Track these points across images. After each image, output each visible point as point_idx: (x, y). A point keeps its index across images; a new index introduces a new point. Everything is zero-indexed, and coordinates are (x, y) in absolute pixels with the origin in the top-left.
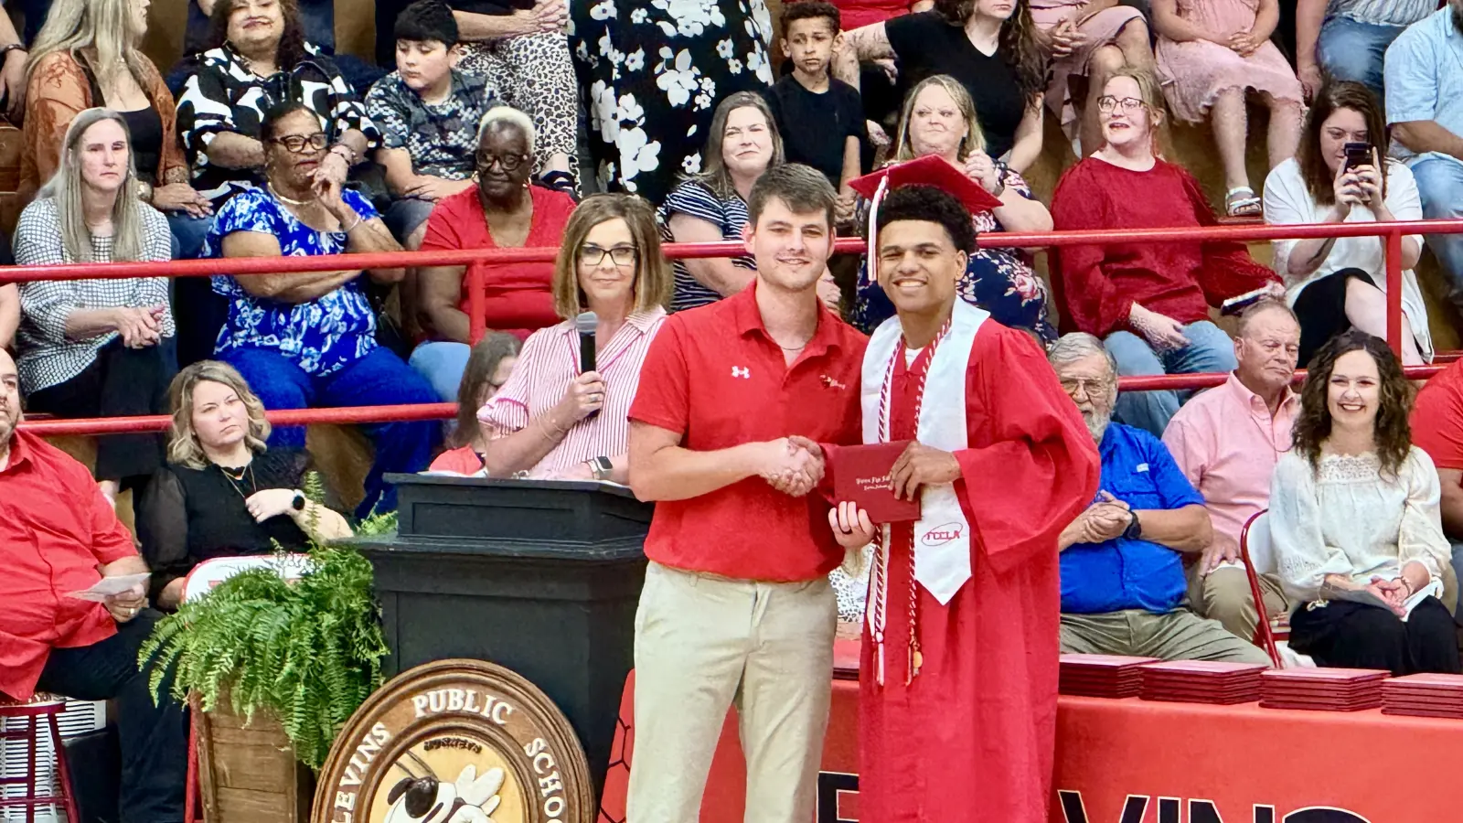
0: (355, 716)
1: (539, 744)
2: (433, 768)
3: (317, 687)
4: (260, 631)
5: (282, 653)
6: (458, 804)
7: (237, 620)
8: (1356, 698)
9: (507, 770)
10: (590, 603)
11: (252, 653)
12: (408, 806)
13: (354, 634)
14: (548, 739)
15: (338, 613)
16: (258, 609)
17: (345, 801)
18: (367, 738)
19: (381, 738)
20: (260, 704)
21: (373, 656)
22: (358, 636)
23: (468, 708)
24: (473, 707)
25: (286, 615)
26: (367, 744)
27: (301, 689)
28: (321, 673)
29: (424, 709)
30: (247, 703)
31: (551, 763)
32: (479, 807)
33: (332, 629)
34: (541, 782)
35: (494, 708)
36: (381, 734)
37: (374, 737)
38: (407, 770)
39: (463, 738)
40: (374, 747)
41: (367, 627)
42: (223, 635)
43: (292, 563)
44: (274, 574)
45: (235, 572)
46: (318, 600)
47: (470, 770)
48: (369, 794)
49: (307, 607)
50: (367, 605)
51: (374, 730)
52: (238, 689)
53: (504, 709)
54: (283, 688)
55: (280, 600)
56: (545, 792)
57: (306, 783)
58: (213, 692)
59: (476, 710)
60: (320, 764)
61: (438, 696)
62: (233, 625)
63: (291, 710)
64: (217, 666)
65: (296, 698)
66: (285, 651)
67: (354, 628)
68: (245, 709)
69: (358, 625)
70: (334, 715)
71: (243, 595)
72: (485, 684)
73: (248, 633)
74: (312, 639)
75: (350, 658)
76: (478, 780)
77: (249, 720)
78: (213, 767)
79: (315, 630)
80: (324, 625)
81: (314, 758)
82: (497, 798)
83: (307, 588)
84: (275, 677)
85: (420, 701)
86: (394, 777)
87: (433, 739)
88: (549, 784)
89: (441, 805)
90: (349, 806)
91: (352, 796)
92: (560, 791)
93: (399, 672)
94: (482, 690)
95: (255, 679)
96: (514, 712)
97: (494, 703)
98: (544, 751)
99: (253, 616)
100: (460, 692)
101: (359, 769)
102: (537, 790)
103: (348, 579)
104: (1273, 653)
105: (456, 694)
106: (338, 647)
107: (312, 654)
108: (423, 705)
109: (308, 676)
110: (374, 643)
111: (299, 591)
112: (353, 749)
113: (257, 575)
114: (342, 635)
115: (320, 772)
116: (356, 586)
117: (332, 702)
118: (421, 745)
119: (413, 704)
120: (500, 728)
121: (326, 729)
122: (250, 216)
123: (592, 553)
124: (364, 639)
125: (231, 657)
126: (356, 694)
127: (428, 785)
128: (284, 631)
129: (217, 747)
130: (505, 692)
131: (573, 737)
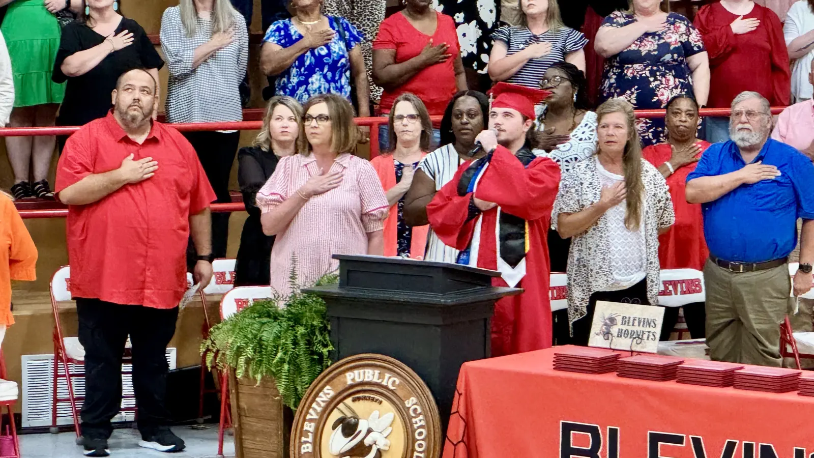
1: (413, 400)
2: (356, 411)
3: (294, 365)
4: (265, 335)
6: (369, 431)
7: (253, 329)
9: (396, 414)
10: (441, 326)
11: (261, 346)
12: (343, 431)
14: (418, 398)
15: (306, 327)
16: (264, 324)
17: (309, 427)
18: (321, 394)
19: (329, 394)
21: (325, 350)
22: (316, 339)
23: (375, 380)
24: (378, 379)
25: (279, 326)
26: (321, 397)
27: (286, 367)
28: (297, 358)
29: (353, 380)
30: (258, 373)
31: (419, 411)
32: (381, 433)
33: (303, 335)
34: (414, 420)
35: (389, 380)
36: (328, 393)
37: (325, 394)
38: (343, 413)
39: (372, 396)
40: (325, 399)
41: (321, 334)
42: (246, 336)
44: (272, 304)
46: (296, 320)
47: (376, 413)
48: (322, 424)
49: (290, 323)
50: (322, 323)
51: (325, 390)
52: (253, 366)
53: (394, 382)
54: (276, 366)
55: (276, 319)
56: (416, 426)
57: (288, 416)
58: (243, 368)
59: (379, 381)
61: (359, 373)
62: (252, 332)
63: (281, 378)
64: (244, 354)
65: (283, 371)
66: (278, 346)
67: (314, 334)
68: (256, 376)
69: (317, 333)
70: (304, 380)
71: (256, 316)
72: (385, 368)
73: (259, 336)
74: (292, 340)
75: (312, 351)
76: (381, 418)
77: (258, 384)
78: (238, 407)
79: (294, 336)
80: (299, 333)
81: (292, 403)
82: (390, 429)
83: (289, 312)
84: (273, 360)
85: (350, 375)
86: (335, 415)
87: (357, 396)
88: (418, 421)
89: (360, 432)
90: (312, 430)
91: (313, 424)
92: (424, 426)
93: (339, 360)
94: (383, 370)
95: (261, 361)
96: (400, 383)
97: (390, 378)
98: (416, 404)
99: (261, 326)
100: (371, 371)
101: (317, 410)
103: (311, 309)
105: (369, 372)
106: (306, 344)
107: (293, 348)
108: (352, 377)
109: (290, 360)
110: (325, 343)
111: (285, 314)
112: (314, 400)
114: (308, 338)
115: (296, 411)
116: (316, 312)
117: (303, 374)
118: (350, 399)
119: (345, 377)
120: (391, 390)
124: (320, 341)
125: (252, 349)
126: (315, 370)
127: (353, 420)
128: (277, 335)
129: (241, 395)
130: (395, 372)
131: (431, 398)
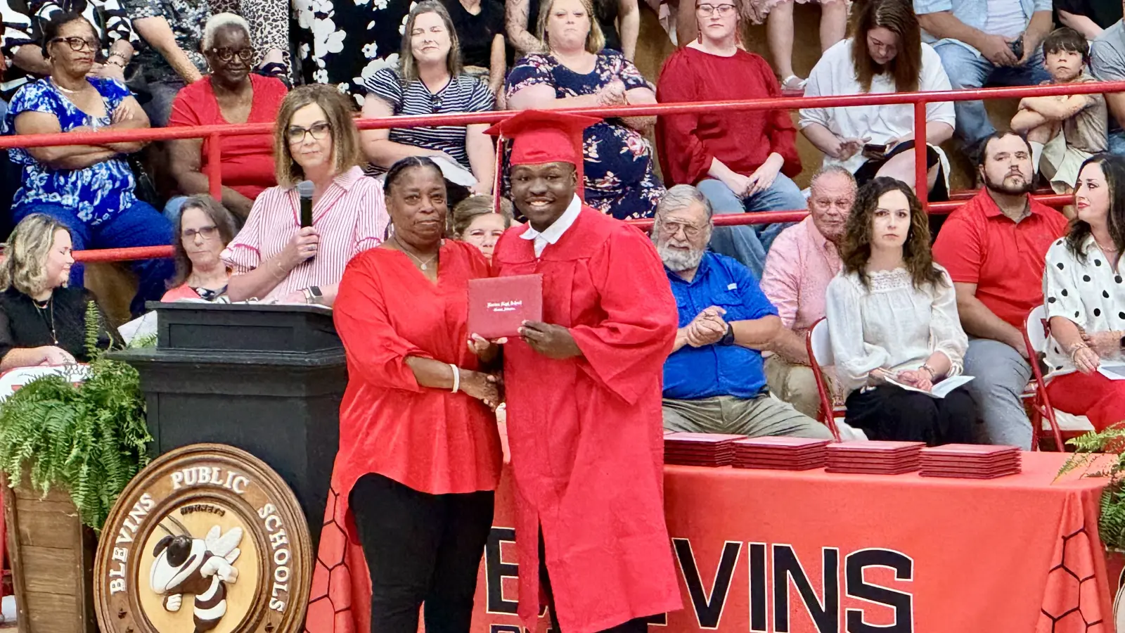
0: (126, 489)
1: (269, 509)
2: (188, 529)
3: (98, 466)
4: (53, 425)
5: (70, 441)
6: (208, 556)
7: (35, 417)
8: (900, 464)
9: (245, 529)
10: (306, 399)
11: (47, 440)
12: (169, 558)
13: (125, 426)
14: (276, 505)
15: (112, 410)
16: (51, 408)
17: (121, 555)
18: (136, 506)
19: (147, 505)
20: (53, 481)
21: (140, 443)
22: (127, 427)
23: (214, 481)
24: (218, 480)
25: (72, 412)
26: (137, 510)
27: (85, 468)
28: (100, 456)
29: (181, 483)
30: (43, 481)
31: (279, 523)
32: (224, 558)
33: (107, 422)
34: (271, 537)
35: (234, 481)
36: (147, 503)
37: (142, 505)
38: (167, 530)
39: (210, 505)
40: (142, 512)
41: (135, 419)
42: (25, 429)
43: (76, 372)
44: (63, 380)
45: (32, 379)
46: (97, 400)
47: (216, 529)
48: (139, 549)
49: (89, 405)
50: (135, 403)
51: (142, 500)
52: (36, 469)
53: (241, 482)
54: (71, 468)
55: (67, 400)
56: (274, 545)
57: (90, 541)
58: (17, 473)
59: (220, 482)
60: (100, 525)
61: (191, 473)
62: (32, 420)
63: (78, 485)
64: (20, 452)
65: (82, 476)
66: (72, 441)
67: (124, 420)
68: (41, 484)
69: (129, 418)
70: (111, 488)
71: (38, 397)
72: (227, 463)
73: (44, 426)
74: (93, 430)
75: (123, 444)
76: (222, 537)
77: (45, 494)
78: (18, 531)
79: (96, 424)
80: (101, 419)
81: (95, 524)
82: (237, 551)
83: (87, 390)
84: (65, 460)
85: (177, 477)
86: (158, 535)
87: (187, 505)
88: (278, 539)
89: (194, 557)
90: (124, 558)
91: (125, 551)
92: (287, 545)
93: (161, 455)
94: (224, 468)
95: (49, 462)
96: (249, 485)
97: (234, 477)
98: (273, 513)
99: (47, 412)
100: (207, 469)
101: (130, 530)
102: (268, 543)
103: (119, 383)
104: (833, 428)
105: (204, 471)
106: (113, 436)
107: (93, 442)
108: (180, 479)
109: (90, 459)
110: (141, 432)
111: (82, 393)
112: (126, 515)
113: (49, 380)
114: (116, 427)
115: (100, 533)
116: (125, 389)
117: (108, 479)
118: (178, 510)
119: (171, 478)
120: (239, 496)
121: (105, 499)
122: (36, 100)
123: (307, 360)
124: (133, 429)
125: (31, 445)
126: (127, 472)
127: (184, 541)
128: (71, 424)
129: (20, 515)
130: (242, 468)
131: (296, 503)
